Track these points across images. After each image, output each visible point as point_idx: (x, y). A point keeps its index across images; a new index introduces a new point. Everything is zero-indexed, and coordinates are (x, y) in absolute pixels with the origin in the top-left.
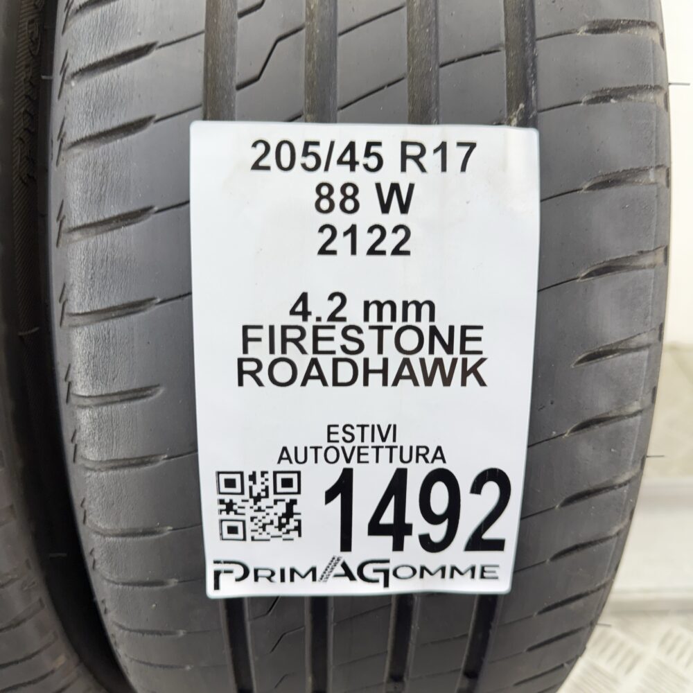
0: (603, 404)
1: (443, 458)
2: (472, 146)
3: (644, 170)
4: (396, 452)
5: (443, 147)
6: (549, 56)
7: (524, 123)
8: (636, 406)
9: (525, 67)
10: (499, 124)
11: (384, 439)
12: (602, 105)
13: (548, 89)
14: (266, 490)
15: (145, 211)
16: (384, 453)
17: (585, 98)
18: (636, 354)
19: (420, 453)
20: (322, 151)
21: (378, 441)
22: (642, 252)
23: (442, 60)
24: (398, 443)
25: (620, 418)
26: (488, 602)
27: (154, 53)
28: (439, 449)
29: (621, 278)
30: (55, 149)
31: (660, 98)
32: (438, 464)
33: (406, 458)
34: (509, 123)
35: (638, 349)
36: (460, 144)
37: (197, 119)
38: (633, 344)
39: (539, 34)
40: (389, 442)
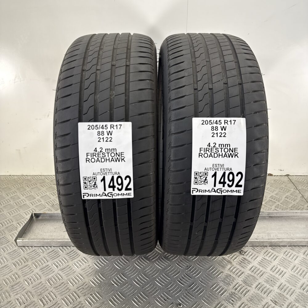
0: (258, 161)
1: (231, 170)
2: (235, 121)
3: (263, 124)
4: (224, 169)
5: (231, 121)
6: (247, 107)
7: (243, 117)
8: (264, 162)
9: (243, 108)
10: (239, 117)
11: (222, 167)
12: (256, 114)
13: (247, 112)
14: (202, 175)
15: (185, 131)
16: (222, 169)
17: (253, 113)
18: (263, 153)
19: (228, 169)
20: (212, 122)
21: (221, 167)
22: (263, 137)
23: (230, 108)
24: (224, 167)
25: (261, 164)
26: (239, 197)
27: (186, 107)
28: (231, 168)
29: (260, 141)
30: (168, 121)
31: (266, 112)
32: (231, 171)
33: (225, 170)
34: (241, 117)
35: (263, 152)
36: (233, 120)
37: (193, 117)
38: (262, 152)
39: (245, 103)
40: (223, 167)
